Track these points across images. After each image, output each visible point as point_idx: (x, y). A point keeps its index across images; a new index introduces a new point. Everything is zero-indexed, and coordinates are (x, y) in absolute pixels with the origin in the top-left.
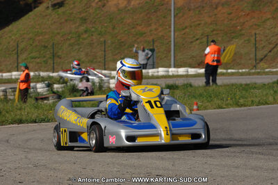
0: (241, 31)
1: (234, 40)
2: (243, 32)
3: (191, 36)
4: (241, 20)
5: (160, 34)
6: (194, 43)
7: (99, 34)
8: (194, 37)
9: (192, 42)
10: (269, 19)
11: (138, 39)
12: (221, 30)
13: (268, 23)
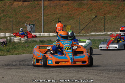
0: (73, 16)
1: (70, 21)
2: (74, 17)
4: (73, 12)
5: (37, 18)
7: (10, 18)
8: (52, 19)
9: (51, 21)
10: (86, 11)
11: (27, 20)
12: (64, 16)
13: (86, 13)
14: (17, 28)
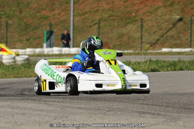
0: (135, 16)
1: (129, 25)
2: (137, 18)
3: (90, 21)
4: (136, 8)
5: (63, 18)
6: (93, 28)
7: (7, 17)
8: (93, 21)
9: (91, 26)
10: (160, 7)
11: (42, 22)
12: (117, 16)
13: (160, 11)
14: (22, 38)
